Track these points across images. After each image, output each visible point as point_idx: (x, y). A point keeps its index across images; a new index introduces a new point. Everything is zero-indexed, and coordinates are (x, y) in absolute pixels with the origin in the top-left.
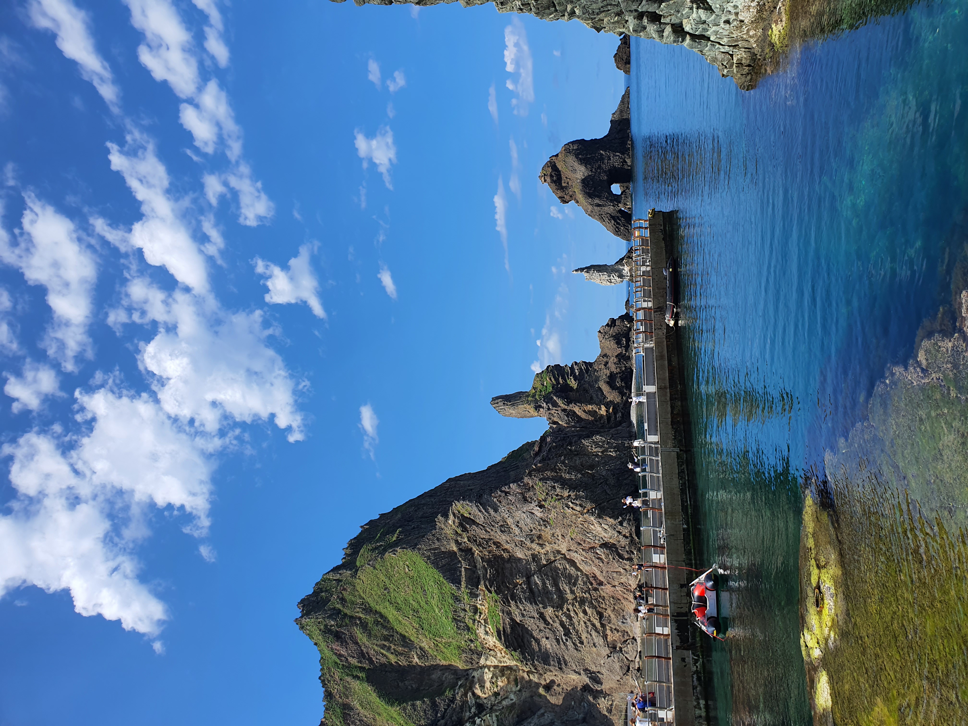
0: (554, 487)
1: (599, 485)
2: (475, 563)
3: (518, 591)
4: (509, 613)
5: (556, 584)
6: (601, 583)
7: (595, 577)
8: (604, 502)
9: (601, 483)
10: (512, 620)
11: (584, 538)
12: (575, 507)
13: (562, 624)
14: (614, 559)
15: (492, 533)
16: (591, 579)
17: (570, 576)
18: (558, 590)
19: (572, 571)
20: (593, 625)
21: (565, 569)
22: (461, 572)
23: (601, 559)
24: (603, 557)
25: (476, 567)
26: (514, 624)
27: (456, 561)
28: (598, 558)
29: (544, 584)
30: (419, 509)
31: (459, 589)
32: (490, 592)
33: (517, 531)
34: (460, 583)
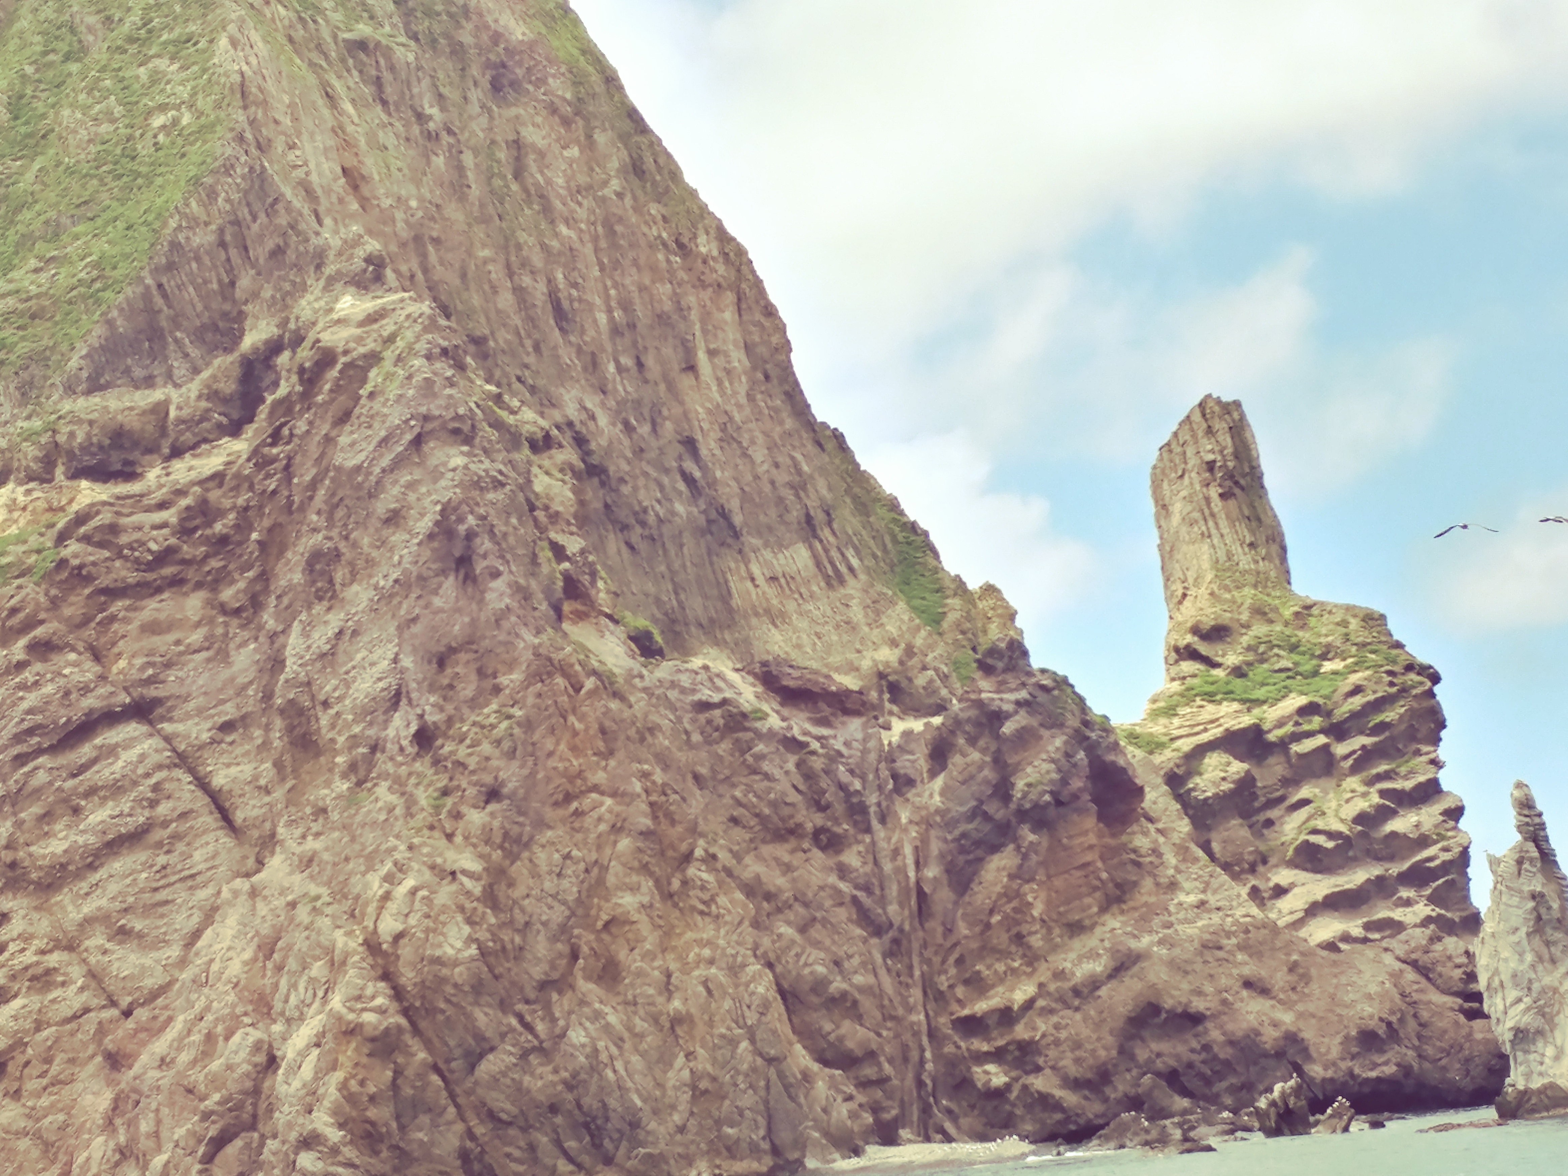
0: (493, 794)
1: (520, 1018)
2: (194, 447)
7: (154, 1029)
8: (428, 1045)
9: (529, 1027)
11: (292, 964)
12: (392, 907)
14: (206, 1116)
22: (149, 382)
23: (208, 1052)
24: (216, 1065)
25: (177, 452)
27: (194, 352)
28: (210, 1038)
29: (116, 789)
30: (566, 122)
31: (70, 390)
32: (62, 539)
33: (321, 638)
34: (95, 386)
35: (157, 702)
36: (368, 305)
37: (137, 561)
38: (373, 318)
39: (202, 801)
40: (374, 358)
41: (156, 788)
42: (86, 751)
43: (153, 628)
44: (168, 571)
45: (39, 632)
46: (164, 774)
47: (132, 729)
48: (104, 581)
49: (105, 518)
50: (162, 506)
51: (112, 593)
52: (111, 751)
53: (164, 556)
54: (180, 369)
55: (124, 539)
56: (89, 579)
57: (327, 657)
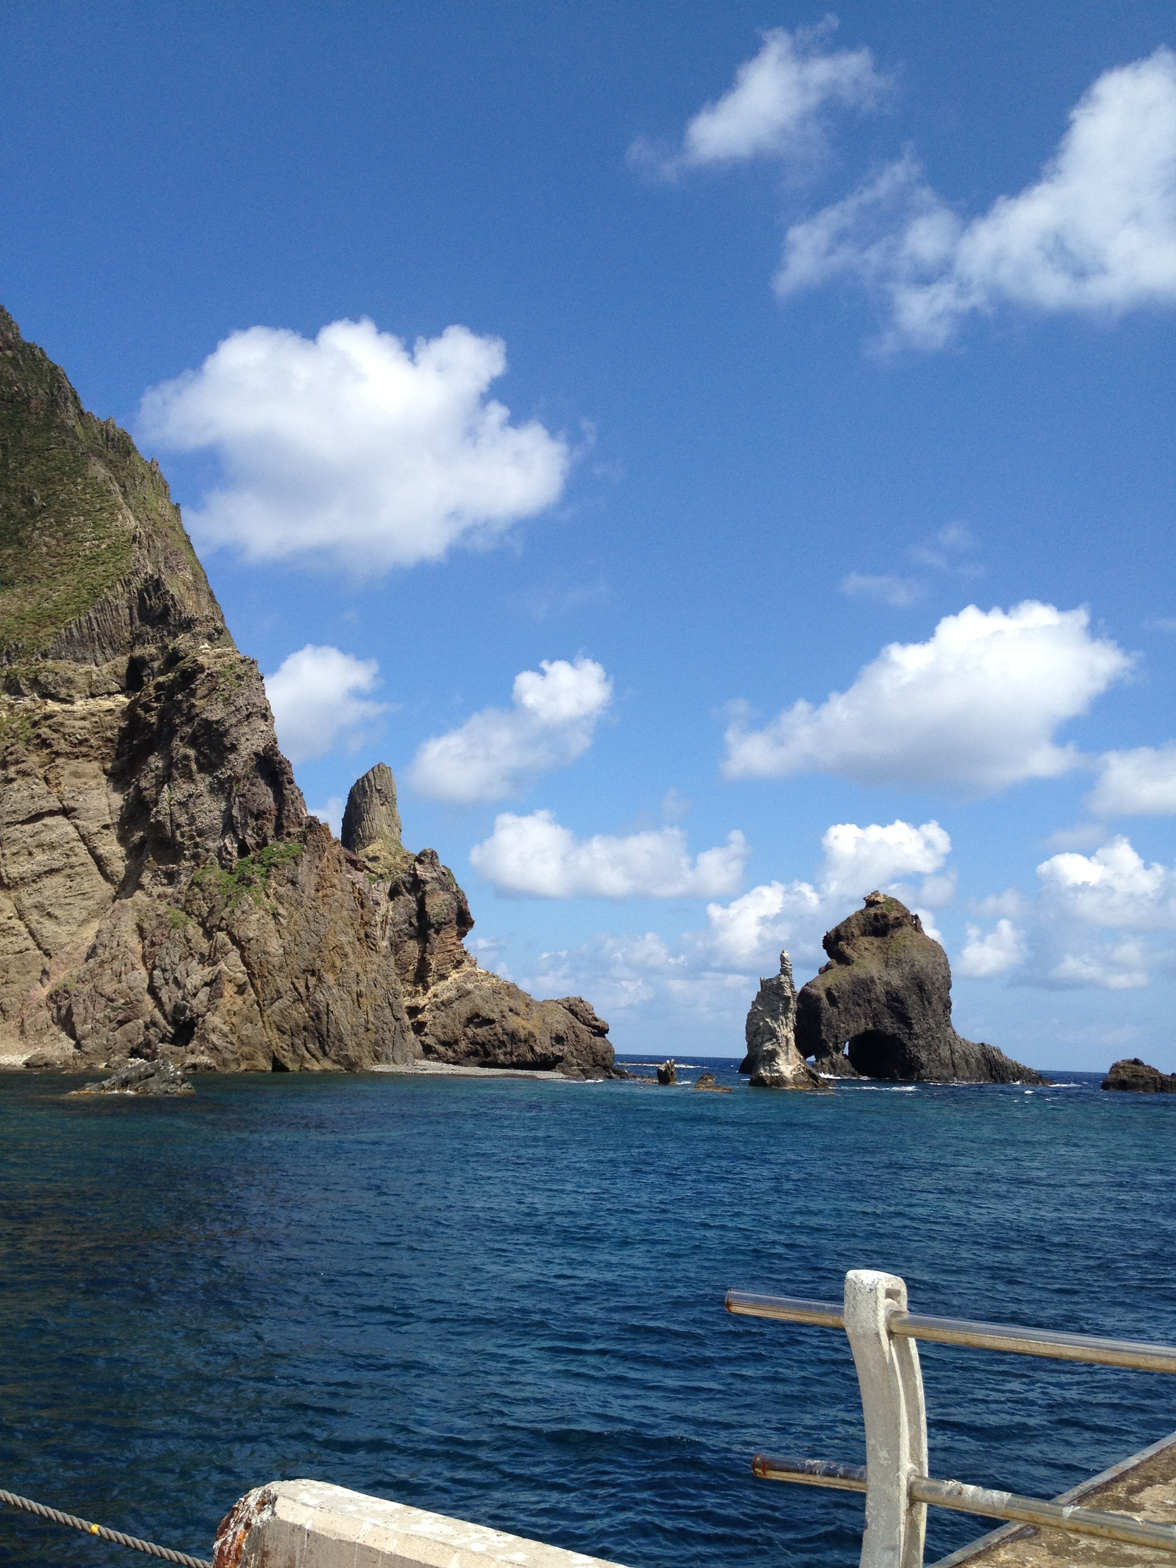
27: (109, 651)
29: (51, 847)
35: (74, 810)
37: (71, 742)
39: (89, 859)
41: (71, 849)
42: (38, 825)
44: (84, 749)
45: (22, 766)
46: (75, 843)
47: (60, 819)
48: (55, 749)
49: (59, 719)
50: (83, 719)
53: (81, 743)
54: (100, 659)
55: (67, 731)
56: (50, 746)
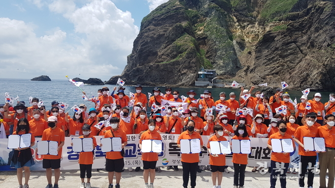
2: (302, 18)
3: (288, 38)
4: (278, 35)
5: (291, 54)
6: (290, 73)
7: (293, 71)
8: (329, 75)
10: (276, 36)
11: (312, 66)
13: (273, 57)
15: (315, 24)
16: (293, 69)
17: (294, 60)
18: (289, 55)
19: (297, 61)
20: (273, 70)
21: (298, 58)
22: (298, 11)
23: (301, 73)
24: (302, 75)
25: (300, 18)
26: (274, 37)
28: (302, 72)
31: (290, 12)
32: (288, 26)
33: (316, 35)
34: (292, 12)
36: (324, 2)
38: (325, 4)
40: (325, 8)
43: (296, 34)
51: (292, 31)
52: (291, 46)
57: (317, 37)
